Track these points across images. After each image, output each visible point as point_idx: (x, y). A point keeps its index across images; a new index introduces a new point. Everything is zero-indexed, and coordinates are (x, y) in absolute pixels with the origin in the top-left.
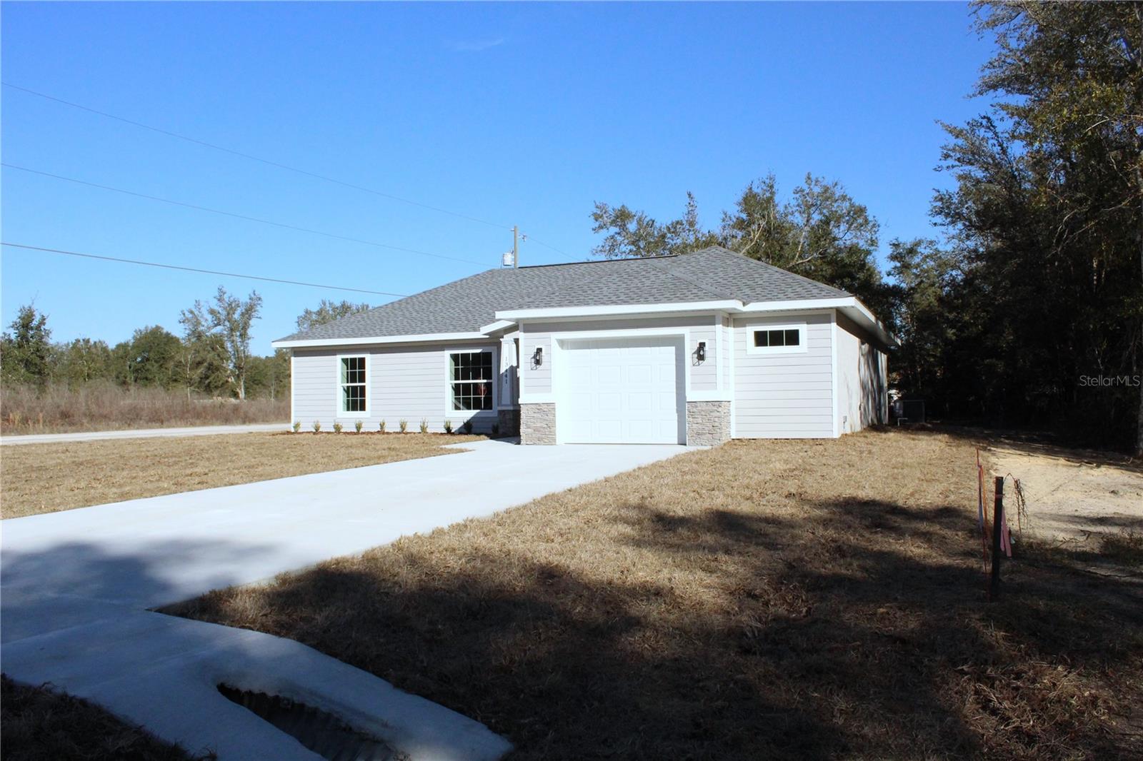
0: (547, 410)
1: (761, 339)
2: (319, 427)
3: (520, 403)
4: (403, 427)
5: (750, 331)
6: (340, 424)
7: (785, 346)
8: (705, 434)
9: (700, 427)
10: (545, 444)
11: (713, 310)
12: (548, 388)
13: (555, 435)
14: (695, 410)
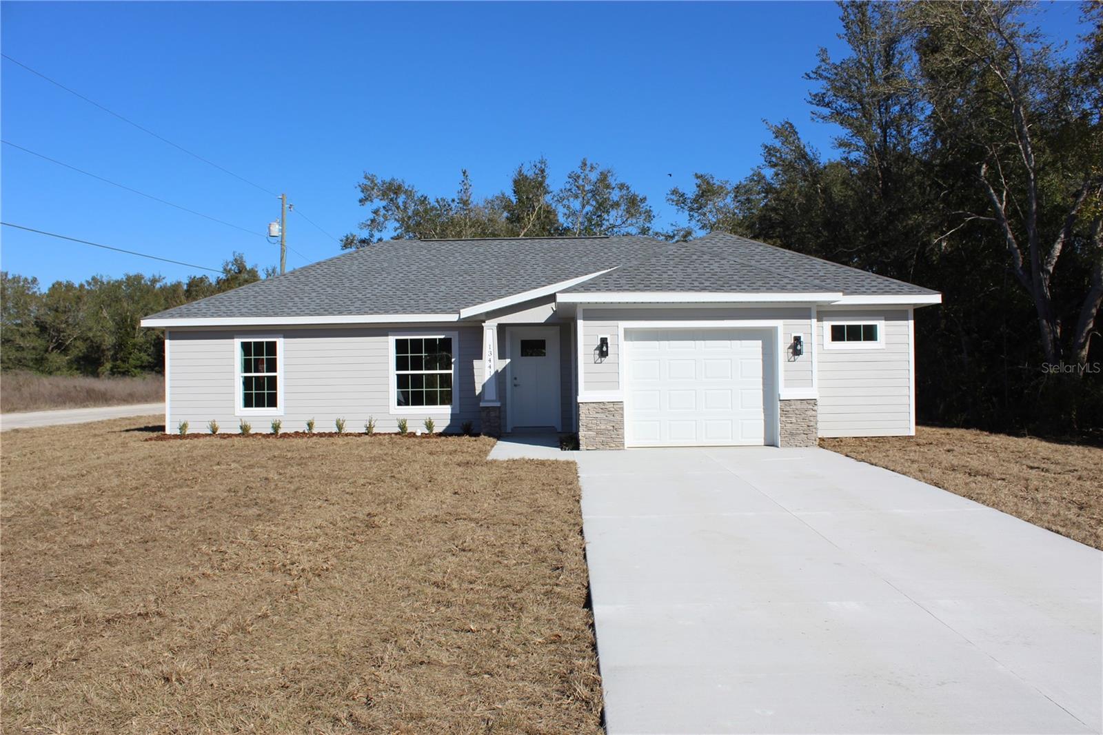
0: (613, 410)
1: (838, 334)
2: (217, 429)
3: (579, 401)
4: (340, 427)
5: (827, 325)
6: (248, 424)
7: (862, 342)
8: (800, 434)
9: (795, 427)
10: (611, 448)
11: (810, 302)
12: (615, 384)
13: (623, 438)
14: (788, 409)
